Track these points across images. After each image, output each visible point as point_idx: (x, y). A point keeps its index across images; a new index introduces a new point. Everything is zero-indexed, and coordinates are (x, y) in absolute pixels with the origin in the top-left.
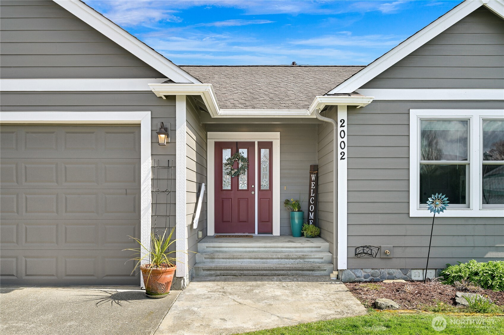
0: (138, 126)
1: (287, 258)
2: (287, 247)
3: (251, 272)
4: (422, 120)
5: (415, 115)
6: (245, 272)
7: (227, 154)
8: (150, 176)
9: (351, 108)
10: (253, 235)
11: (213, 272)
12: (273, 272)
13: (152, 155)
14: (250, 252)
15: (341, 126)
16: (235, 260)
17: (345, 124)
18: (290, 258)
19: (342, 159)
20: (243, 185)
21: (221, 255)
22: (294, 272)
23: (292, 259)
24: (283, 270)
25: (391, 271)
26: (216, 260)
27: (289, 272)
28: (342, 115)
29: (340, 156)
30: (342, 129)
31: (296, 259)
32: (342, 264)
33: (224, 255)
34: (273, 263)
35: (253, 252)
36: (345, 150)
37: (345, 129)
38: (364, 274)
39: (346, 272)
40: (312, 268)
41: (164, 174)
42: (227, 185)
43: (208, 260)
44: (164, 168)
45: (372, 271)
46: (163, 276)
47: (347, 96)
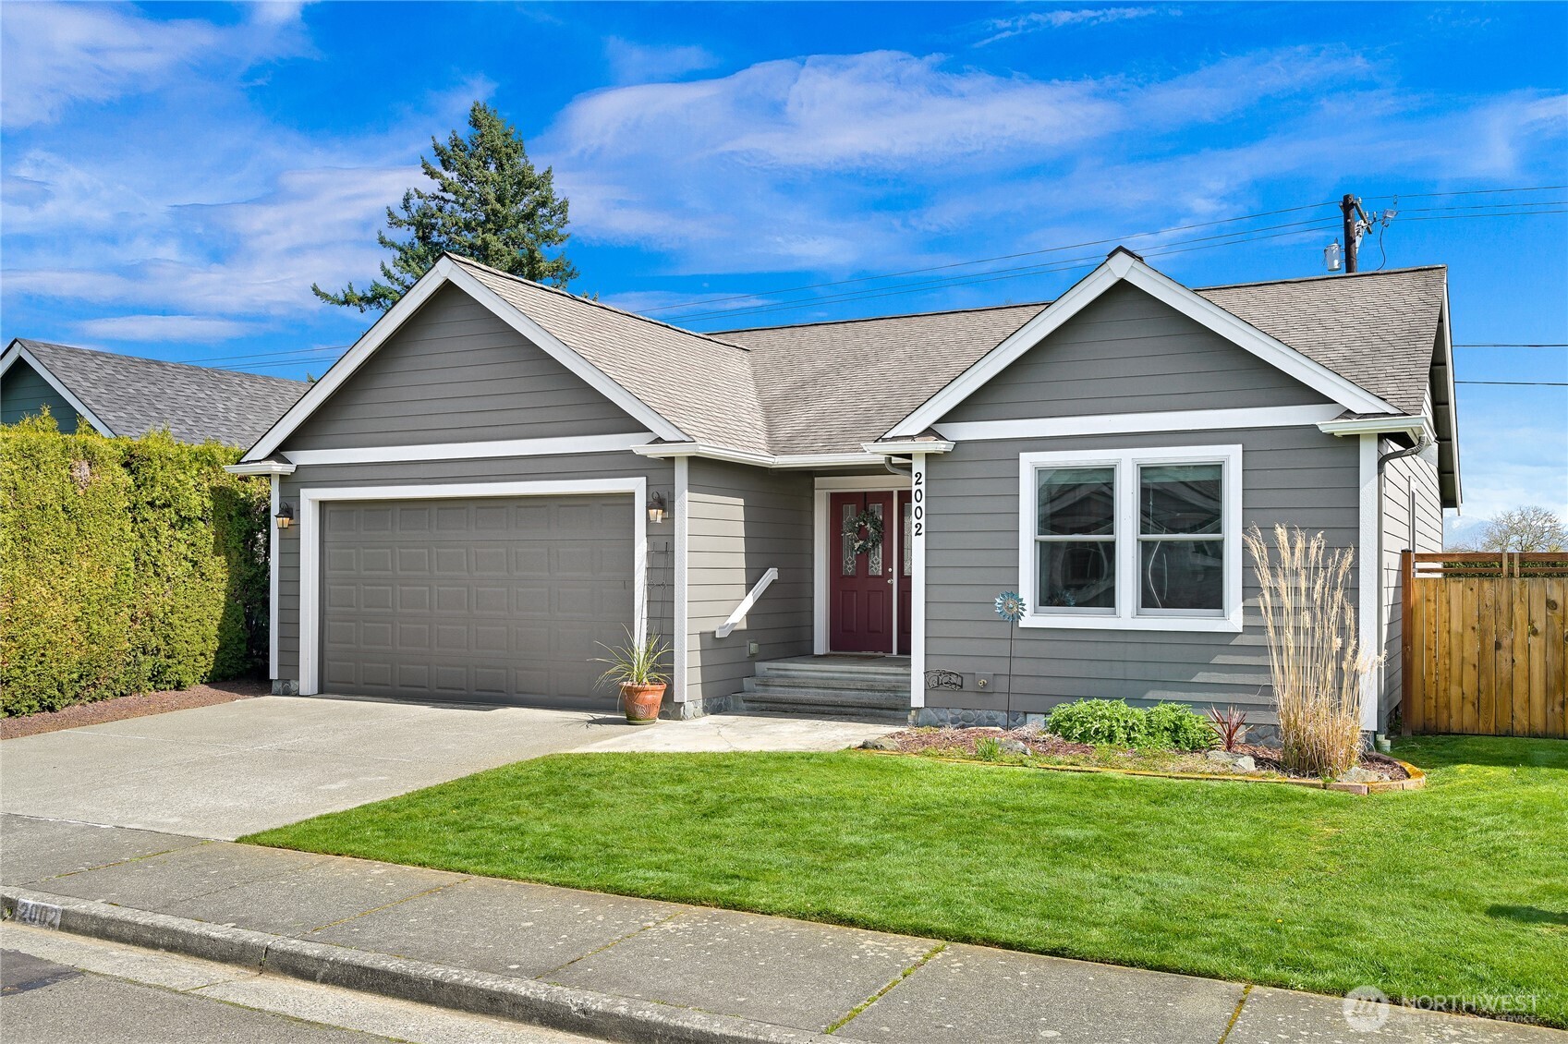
0: (631, 495)
1: (871, 690)
2: (883, 674)
3: (808, 707)
4: (1041, 472)
5: (1029, 463)
6: (800, 707)
7: (849, 512)
8: (644, 564)
9: (930, 457)
10: (887, 655)
11: (756, 705)
12: (838, 709)
13: (647, 536)
14: (828, 679)
15: (917, 483)
16: (797, 690)
17: (923, 480)
18: (875, 691)
19: (917, 534)
20: (876, 568)
21: (778, 681)
22: (868, 710)
23: (879, 691)
24: (854, 707)
25: (992, 713)
26: (772, 688)
27: (861, 711)
28: (919, 466)
29: (914, 530)
30: (918, 487)
31: (884, 691)
32: (917, 699)
33: (786, 682)
34: (849, 696)
35: (833, 679)
36: (922, 521)
37: (922, 487)
38: (950, 716)
39: (923, 712)
40: (894, 706)
41: (661, 562)
42: (849, 567)
43: (761, 688)
44: (661, 552)
45: (964, 712)
46: (642, 696)
47: (909, 441)
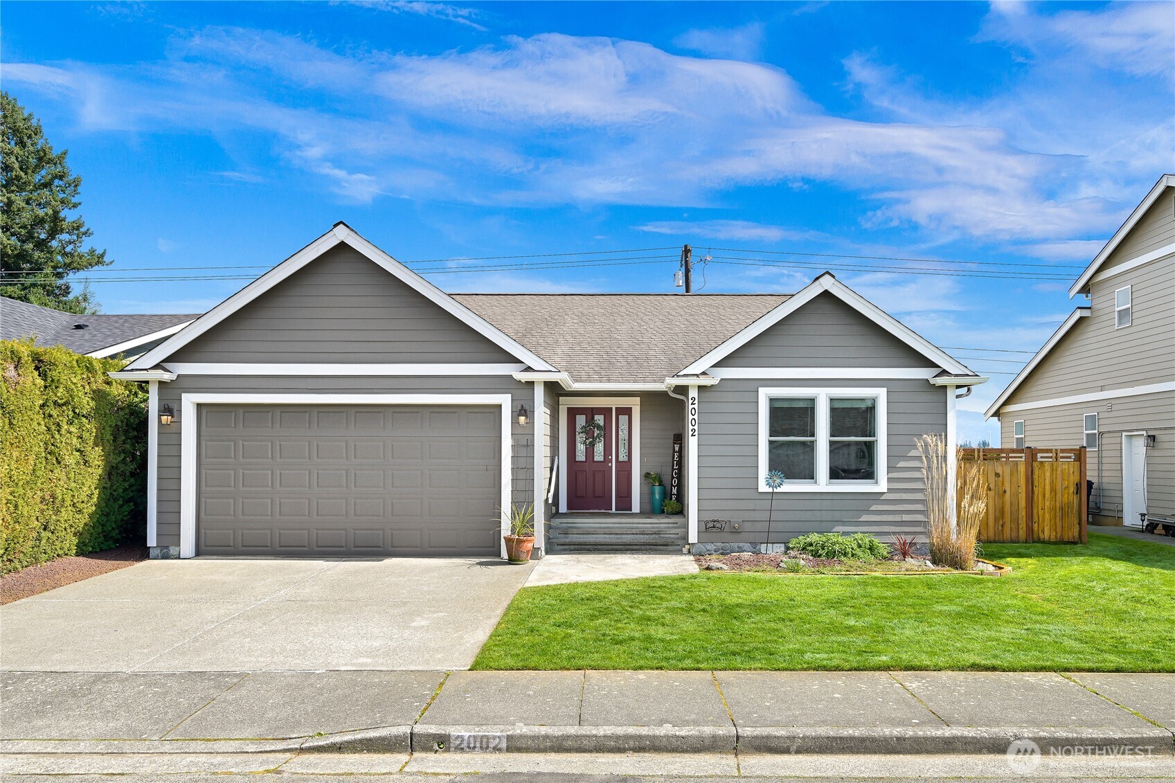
0: (499, 407)
1: (642, 534)
2: (643, 523)
3: (605, 547)
4: (772, 400)
5: (764, 394)
6: (599, 547)
7: (581, 420)
8: (510, 454)
9: (701, 388)
10: (610, 512)
11: (567, 547)
12: (627, 547)
13: (512, 434)
14: (604, 528)
15: (692, 404)
16: (590, 536)
17: (696, 402)
18: (644, 534)
19: (692, 435)
20: (599, 457)
21: (575, 531)
22: (647, 547)
23: (647, 534)
24: (637, 545)
25: (741, 544)
26: (570, 536)
27: (643, 547)
28: (693, 393)
29: (691, 433)
30: (693, 406)
31: (651, 534)
32: (693, 537)
33: (579, 532)
34: (627, 539)
35: (608, 528)
36: (696, 427)
37: (696, 406)
38: (714, 547)
39: (696, 546)
40: (665, 543)
41: (523, 452)
42: (581, 457)
43: (562, 536)
44: (524, 446)
45: (723, 545)
46: (525, 544)
47: (695, 378)
